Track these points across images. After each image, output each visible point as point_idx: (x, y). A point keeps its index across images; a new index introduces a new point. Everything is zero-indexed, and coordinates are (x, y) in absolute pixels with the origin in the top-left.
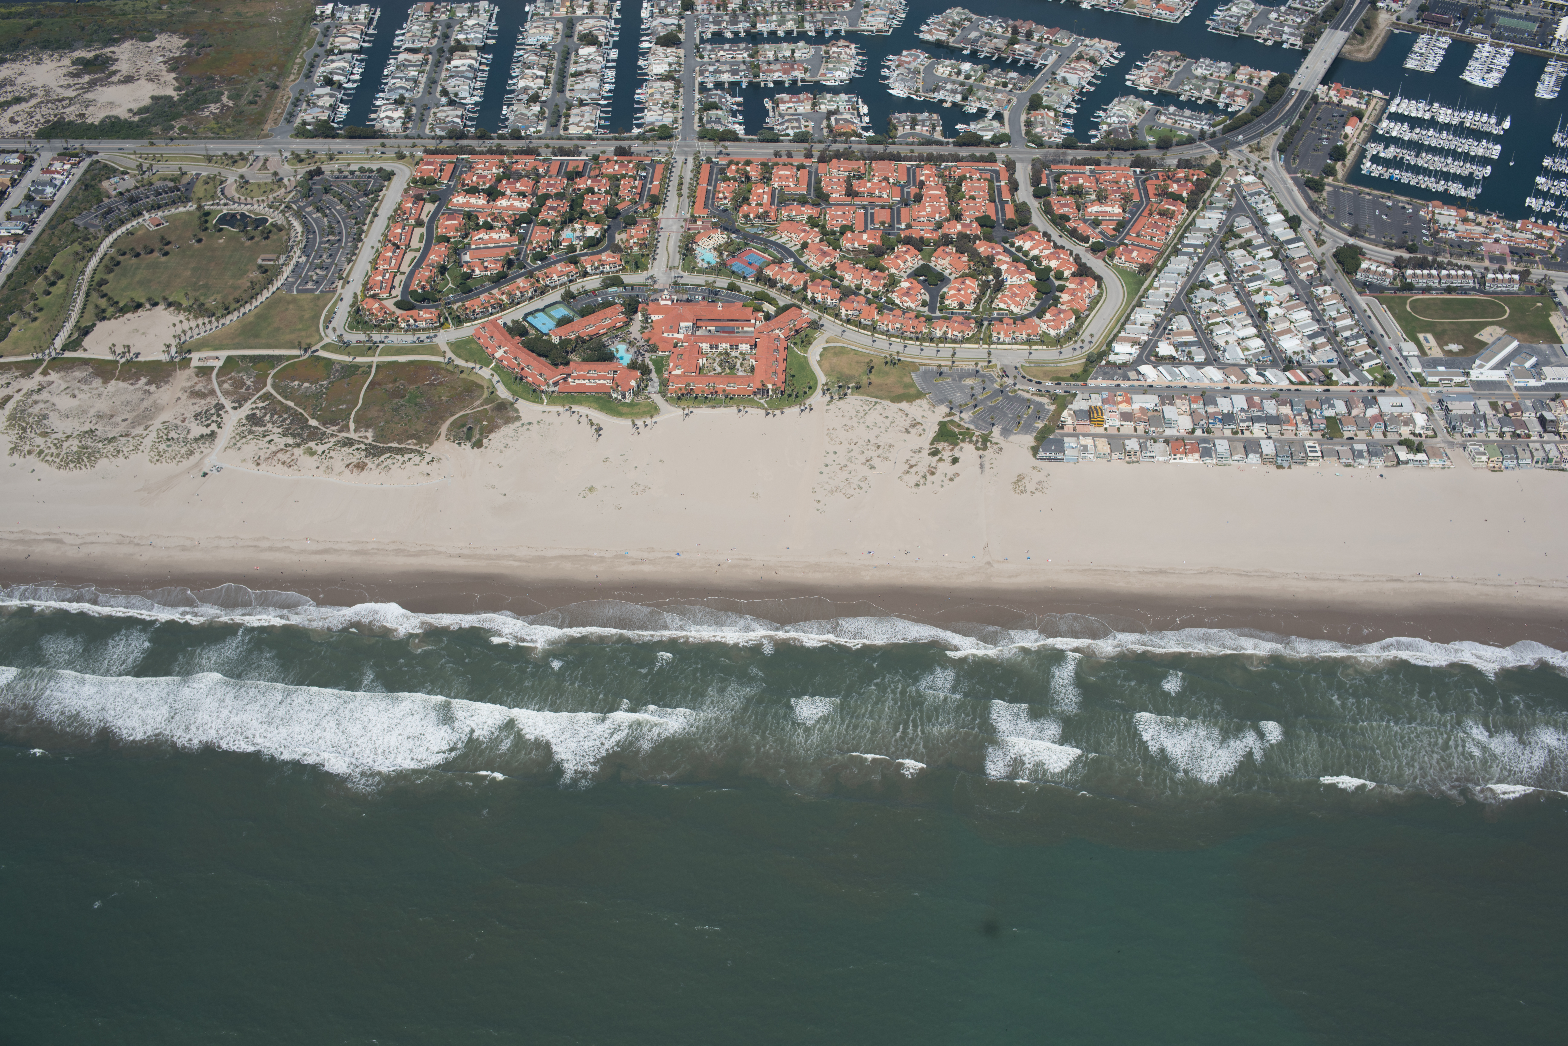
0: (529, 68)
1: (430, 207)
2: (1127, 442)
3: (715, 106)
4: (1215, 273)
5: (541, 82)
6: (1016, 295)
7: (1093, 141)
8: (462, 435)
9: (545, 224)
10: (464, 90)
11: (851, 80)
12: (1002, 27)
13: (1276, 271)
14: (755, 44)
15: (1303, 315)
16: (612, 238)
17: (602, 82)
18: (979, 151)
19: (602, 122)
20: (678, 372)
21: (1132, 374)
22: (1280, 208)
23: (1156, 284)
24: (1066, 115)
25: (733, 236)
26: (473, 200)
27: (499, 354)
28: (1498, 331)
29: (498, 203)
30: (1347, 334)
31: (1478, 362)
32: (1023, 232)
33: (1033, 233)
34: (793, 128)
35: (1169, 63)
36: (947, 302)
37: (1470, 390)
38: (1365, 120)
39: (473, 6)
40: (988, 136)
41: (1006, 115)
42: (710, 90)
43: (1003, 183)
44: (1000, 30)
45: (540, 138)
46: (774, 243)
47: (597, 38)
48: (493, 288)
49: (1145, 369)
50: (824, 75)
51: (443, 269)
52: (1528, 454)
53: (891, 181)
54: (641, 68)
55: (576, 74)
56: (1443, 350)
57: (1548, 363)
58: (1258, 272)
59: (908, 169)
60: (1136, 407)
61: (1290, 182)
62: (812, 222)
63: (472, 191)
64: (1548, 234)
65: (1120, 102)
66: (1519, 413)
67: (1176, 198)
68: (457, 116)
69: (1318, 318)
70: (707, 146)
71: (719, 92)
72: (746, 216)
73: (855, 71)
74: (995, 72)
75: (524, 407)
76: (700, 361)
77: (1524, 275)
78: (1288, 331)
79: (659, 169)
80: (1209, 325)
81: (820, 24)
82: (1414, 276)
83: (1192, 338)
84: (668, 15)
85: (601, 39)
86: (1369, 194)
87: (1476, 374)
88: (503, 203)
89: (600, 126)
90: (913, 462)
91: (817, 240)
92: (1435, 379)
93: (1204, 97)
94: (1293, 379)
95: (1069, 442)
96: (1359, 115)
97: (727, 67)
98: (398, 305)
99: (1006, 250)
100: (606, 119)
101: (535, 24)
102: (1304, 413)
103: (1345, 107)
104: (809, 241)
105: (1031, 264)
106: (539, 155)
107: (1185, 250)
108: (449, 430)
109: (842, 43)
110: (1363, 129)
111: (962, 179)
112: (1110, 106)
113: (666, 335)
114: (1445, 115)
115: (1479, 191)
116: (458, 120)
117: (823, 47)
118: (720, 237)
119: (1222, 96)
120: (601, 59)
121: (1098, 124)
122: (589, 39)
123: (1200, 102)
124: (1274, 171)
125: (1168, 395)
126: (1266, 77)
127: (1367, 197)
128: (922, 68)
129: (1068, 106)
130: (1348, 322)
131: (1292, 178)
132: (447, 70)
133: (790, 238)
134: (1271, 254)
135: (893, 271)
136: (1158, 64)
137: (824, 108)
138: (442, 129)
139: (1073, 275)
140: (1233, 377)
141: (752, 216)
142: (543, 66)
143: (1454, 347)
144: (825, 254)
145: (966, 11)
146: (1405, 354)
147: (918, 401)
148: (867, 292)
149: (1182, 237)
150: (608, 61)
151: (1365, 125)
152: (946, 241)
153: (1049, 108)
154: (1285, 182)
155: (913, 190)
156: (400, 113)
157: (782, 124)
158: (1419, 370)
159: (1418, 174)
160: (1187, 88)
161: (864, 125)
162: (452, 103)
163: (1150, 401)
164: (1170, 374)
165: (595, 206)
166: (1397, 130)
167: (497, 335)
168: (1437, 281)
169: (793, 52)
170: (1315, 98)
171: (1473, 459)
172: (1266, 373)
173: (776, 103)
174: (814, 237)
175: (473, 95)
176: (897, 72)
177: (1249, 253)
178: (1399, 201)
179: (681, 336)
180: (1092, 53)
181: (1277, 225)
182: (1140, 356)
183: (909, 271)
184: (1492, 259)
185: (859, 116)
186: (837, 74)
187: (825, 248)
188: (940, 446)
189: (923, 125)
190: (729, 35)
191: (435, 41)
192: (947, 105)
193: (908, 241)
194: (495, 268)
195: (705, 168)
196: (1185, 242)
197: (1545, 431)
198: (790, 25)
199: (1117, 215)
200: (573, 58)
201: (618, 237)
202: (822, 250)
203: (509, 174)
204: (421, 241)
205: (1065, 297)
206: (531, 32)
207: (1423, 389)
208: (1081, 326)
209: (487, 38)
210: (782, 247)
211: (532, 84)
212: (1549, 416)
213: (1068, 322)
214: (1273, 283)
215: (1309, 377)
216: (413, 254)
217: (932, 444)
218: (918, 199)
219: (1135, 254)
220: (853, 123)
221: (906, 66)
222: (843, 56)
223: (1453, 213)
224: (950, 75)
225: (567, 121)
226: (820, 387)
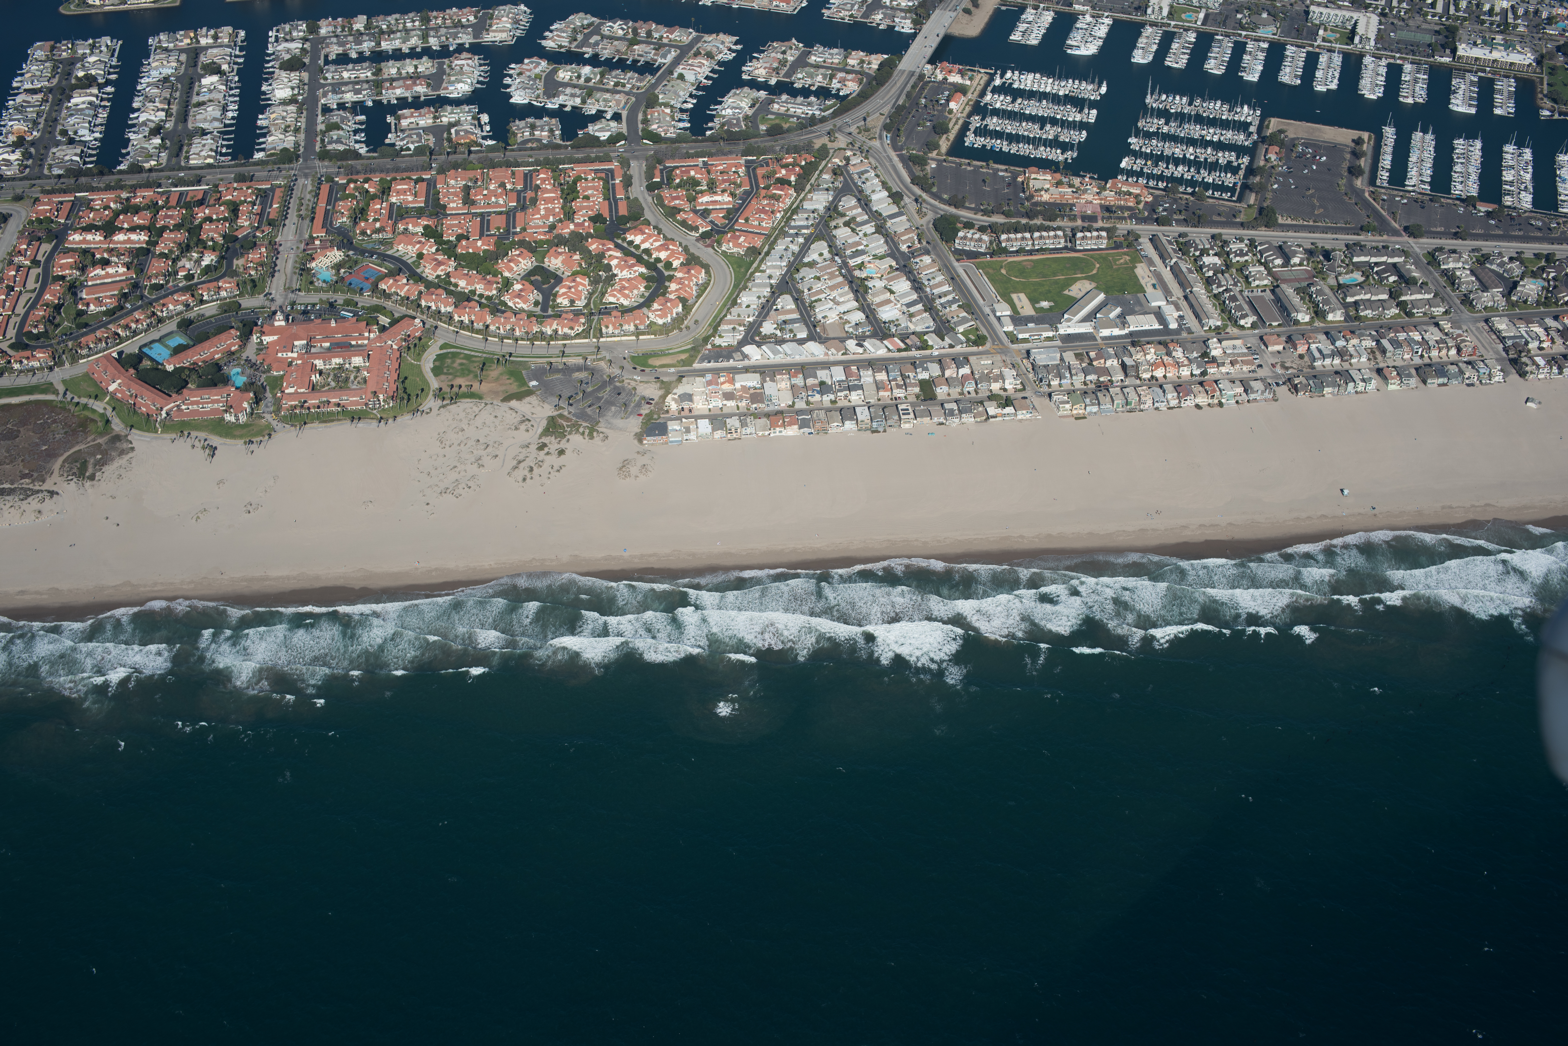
0: (151, 101)
1: (46, 247)
2: (728, 420)
3: (337, 127)
4: (819, 251)
5: (162, 115)
6: (625, 288)
7: (708, 133)
8: (75, 470)
9: (163, 255)
10: (84, 128)
11: (473, 92)
12: (623, 29)
13: (879, 245)
14: (380, 63)
15: (903, 285)
16: (230, 265)
17: (225, 109)
18: (594, 152)
19: (224, 150)
20: (291, 390)
21: (738, 356)
22: (884, 185)
23: (763, 267)
24: (682, 111)
25: (351, 253)
26: (89, 237)
27: (112, 388)
28: (1087, 285)
29: (116, 238)
30: (943, 300)
31: (1066, 316)
32: (635, 228)
33: (643, 227)
34: (412, 143)
35: (784, 53)
36: (559, 300)
37: (1058, 343)
38: (969, 96)
39: (94, 43)
40: (604, 136)
41: (624, 114)
42: (332, 110)
43: (617, 181)
44: (621, 32)
45: (161, 170)
46: (391, 257)
47: (220, 67)
48: (109, 323)
49: (749, 349)
50: (447, 88)
51: (58, 308)
52: (1108, 399)
53: (509, 187)
54: (264, 93)
55: (200, 104)
56: (1035, 309)
57: (1133, 312)
58: (862, 247)
59: (526, 175)
60: (738, 385)
61: (896, 159)
62: (430, 233)
63: (89, 228)
64: (1135, 191)
65: (735, 94)
66: (1102, 361)
67: (783, 182)
68: (76, 155)
69: (917, 286)
70: (327, 167)
71: (341, 112)
72: (363, 233)
73: (478, 82)
74: (614, 73)
75: (138, 438)
76: (313, 378)
77: (1110, 231)
78: (888, 302)
79: (279, 193)
80: (812, 302)
81: (443, 39)
82: (1008, 240)
83: (796, 316)
84: (293, 40)
85: (225, 67)
86: (968, 165)
87: (1065, 329)
88: (120, 237)
89: (222, 154)
90: (521, 457)
91: (434, 250)
92: (1026, 336)
93: (817, 84)
94: (891, 347)
95: (673, 426)
96: (962, 90)
97: (350, 87)
98: (12, 347)
99: (618, 246)
100: (228, 147)
101: (157, 57)
102: (899, 379)
103: (951, 84)
104: (425, 252)
105: (640, 257)
106: (159, 186)
107: (792, 231)
108: (62, 466)
109: (465, 55)
110: (967, 104)
111: (578, 179)
112: (725, 99)
113: (280, 355)
114: (1047, 85)
115: (1075, 155)
116: (78, 159)
117: (446, 61)
118: (336, 255)
119: (834, 81)
120: (224, 88)
121: (714, 116)
122: (214, 69)
123: (813, 88)
124: (881, 150)
125: (767, 371)
126: (875, 61)
127: (969, 168)
128: (544, 75)
129: (685, 102)
130: (946, 288)
131: (898, 156)
132: (68, 108)
133: (406, 250)
134: (873, 230)
135: (506, 274)
136: (773, 55)
137: (445, 120)
138: (60, 168)
139: (682, 264)
140: (833, 350)
141: (369, 232)
142: (165, 99)
143: (1045, 304)
144: (440, 263)
145: (589, 16)
146: (998, 314)
147: (528, 399)
148: (481, 296)
149: (790, 218)
150: (231, 89)
151: (970, 100)
152: (560, 241)
153: (666, 105)
154: (891, 160)
155: (530, 194)
156: (15, 157)
157: (402, 140)
158: (1010, 328)
159: (1018, 142)
160: (800, 76)
161: (485, 134)
162: (71, 141)
163: (752, 381)
164: (773, 352)
165: (212, 233)
166: (1000, 102)
167: (111, 370)
168: (1030, 243)
169: (416, 67)
170: (921, 76)
171: (1058, 408)
172: (865, 344)
173: (398, 119)
174: (430, 248)
175: (93, 132)
176: (518, 81)
177: (853, 230)
178: (998, 170)
179: (295, 355)
180: (709, 48)
181: (880, 201)
182: (745, 337)
183: (523, 274)
184: (1084, 218)
185: (481, 126)
186: (460, 86)
187: (440, 258)
188: (545, 440)
189: (542, 130)
190: (354, 55)
191: (55, 81)
192: (568, 109)
193: (522, 244)
194: (110, 303)
195: (325, 188)
196: (793, 224)
197: (1126, 375)
198: (414, 41)
199: (727, 203)
200: (196, 89)
201: (235, 262)
202: (436, 260)
203: (129, 209)
204: (37, 282)
205: (673, 286)
206: (153, 65)
207: (1015, 346)
208: (688, 313)
209: (109, 73)
210: (398, 260)
211: (153, 118)
212: (1128, 361)
213: (675, 311)
214: (876, 257)
215: (906, 344)
216: (29, 295)
217: (540, 438)
218: (534, 201)
219: (742, 239)
220: (473, 133)
221: (528, 73)
222: (466, 68)
223: (1049, 177)
224: (571, 79)
225: (188, 152)
226: (431, 393)
